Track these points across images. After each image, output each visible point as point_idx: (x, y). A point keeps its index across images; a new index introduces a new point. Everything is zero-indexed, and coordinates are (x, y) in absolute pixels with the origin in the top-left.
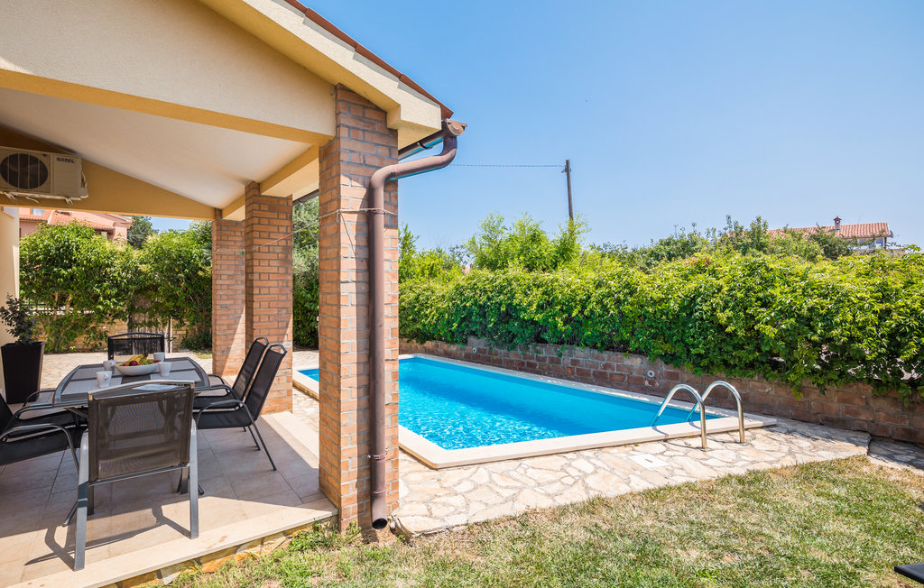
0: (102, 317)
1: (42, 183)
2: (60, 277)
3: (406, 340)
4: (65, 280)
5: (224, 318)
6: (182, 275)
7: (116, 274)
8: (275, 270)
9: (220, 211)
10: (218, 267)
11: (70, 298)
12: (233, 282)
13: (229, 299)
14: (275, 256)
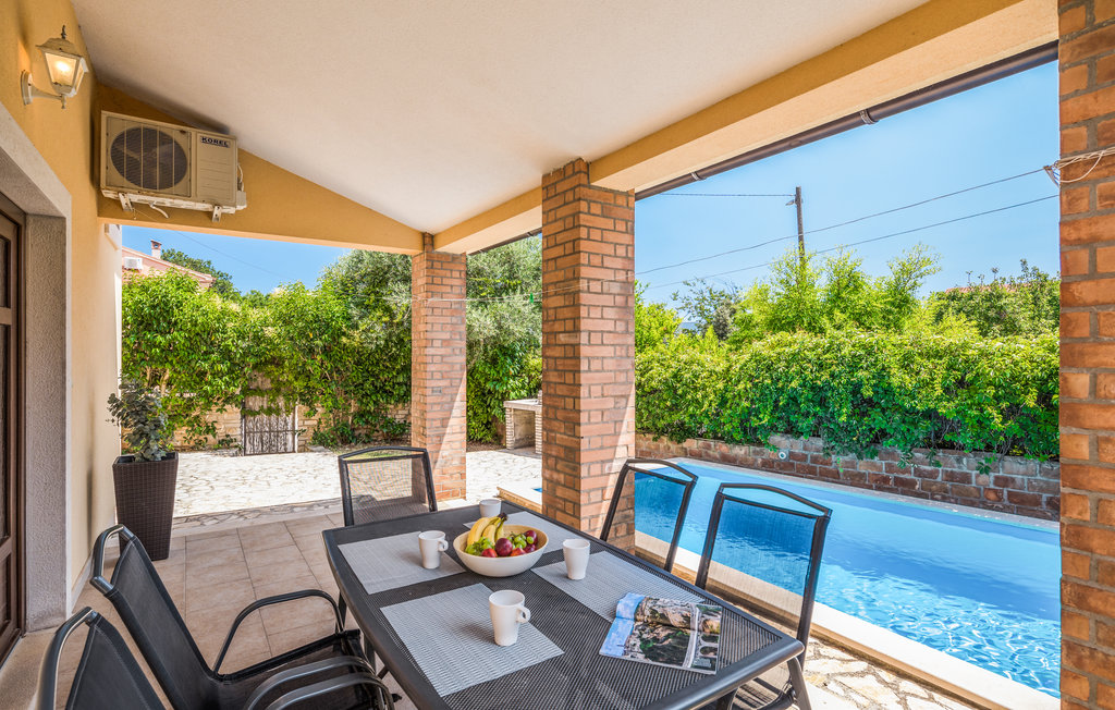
0: (210, 402)
1: (178, 180)
2: (155, 346)
3: (651, 436)
4: (162, 351)
5: (436, 408)
6: (319, 342)
7: (229, 342)
8: (609, 326)
9: (432, 237)
10: (429, 327)
11: (167, 377)
12: (449, 351)
13: (443, 378)
14: (608, 300)
